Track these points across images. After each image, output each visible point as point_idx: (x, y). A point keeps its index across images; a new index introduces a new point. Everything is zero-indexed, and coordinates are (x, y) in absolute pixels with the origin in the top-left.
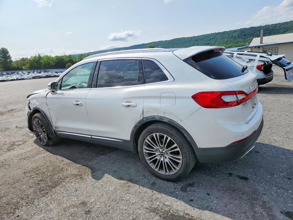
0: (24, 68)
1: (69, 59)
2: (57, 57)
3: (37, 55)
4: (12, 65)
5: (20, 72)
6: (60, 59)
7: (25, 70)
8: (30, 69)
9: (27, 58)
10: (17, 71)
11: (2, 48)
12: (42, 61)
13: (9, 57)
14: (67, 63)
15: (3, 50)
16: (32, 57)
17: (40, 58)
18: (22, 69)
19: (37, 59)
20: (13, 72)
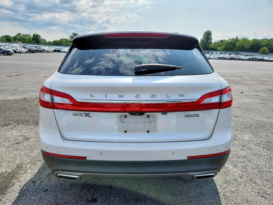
0: (219, 49)
1: (267, 43)
2: (254, 40)
3: (235, 38)
4: (210, 45)
5: (214, 53)
6: (257, 43)
7: (219, 51)
8: (224, 51)
9: (226, 40)
10: (212, 51)
11: (208, 31)
12: (237, 44)
13: (211, 39)
14: (262, 47)
15: (208, 33)
16: (229, 39)
17: (237, 40)
18: (217, 50)
19: (233, 41)
20: (209, 51)
